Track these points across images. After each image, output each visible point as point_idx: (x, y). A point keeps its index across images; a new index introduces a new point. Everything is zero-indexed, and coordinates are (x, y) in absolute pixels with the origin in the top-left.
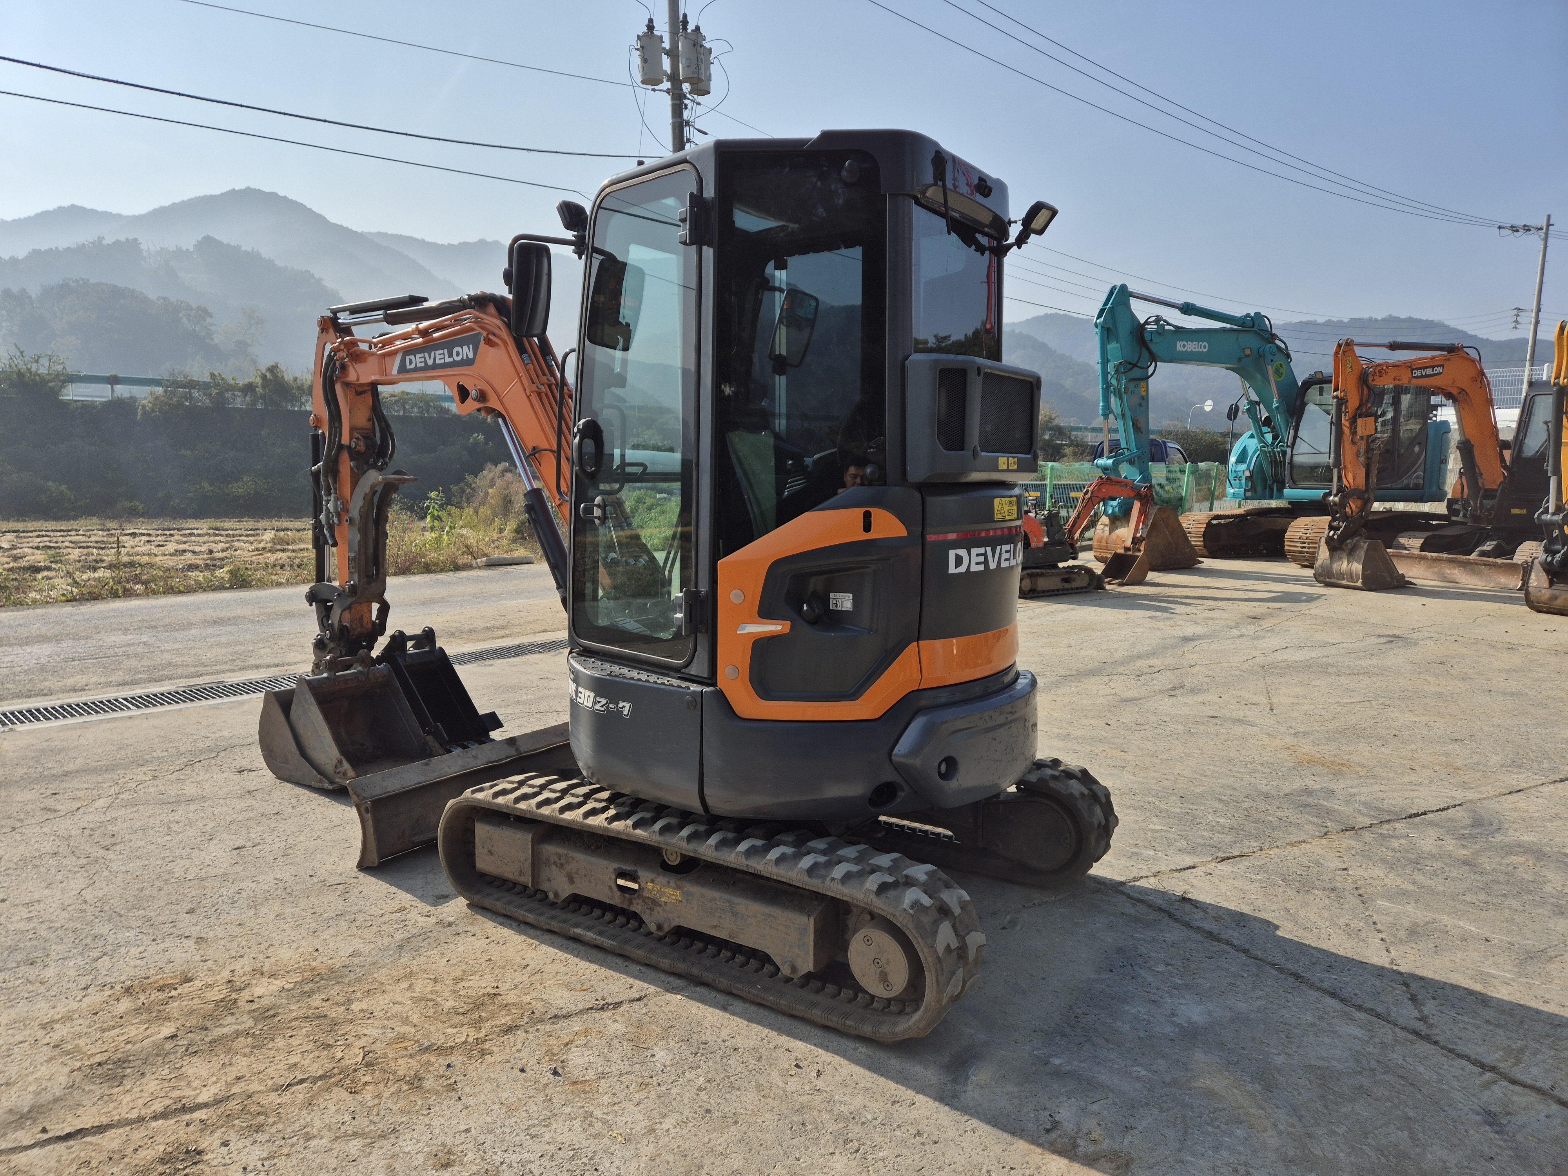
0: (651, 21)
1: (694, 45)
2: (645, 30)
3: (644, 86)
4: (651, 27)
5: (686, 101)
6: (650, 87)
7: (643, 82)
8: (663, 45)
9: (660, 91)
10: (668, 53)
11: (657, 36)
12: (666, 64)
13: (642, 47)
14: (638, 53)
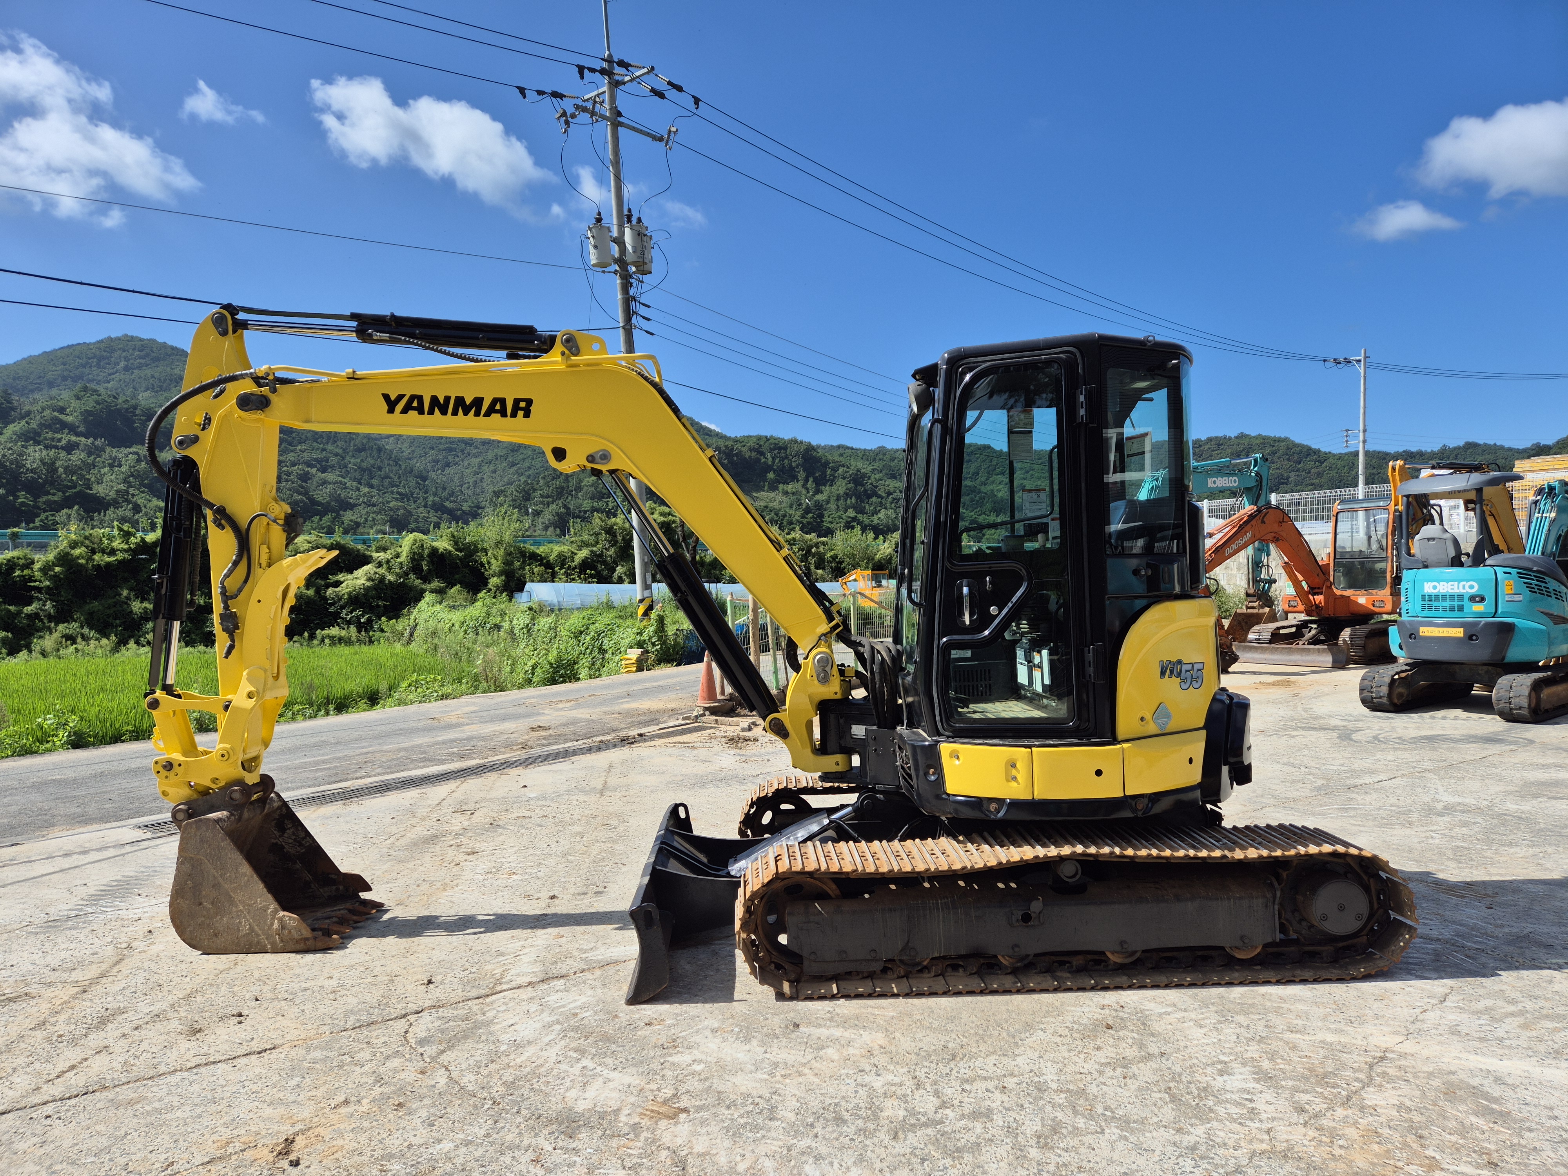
1: (639, 235)
2: (595, 221)
4: (599, 220)
5: (633, 281)
6: (603, 270)
9: (611, 272)
10: (615, 240)
11: (606, 226)
12: (614, 250)
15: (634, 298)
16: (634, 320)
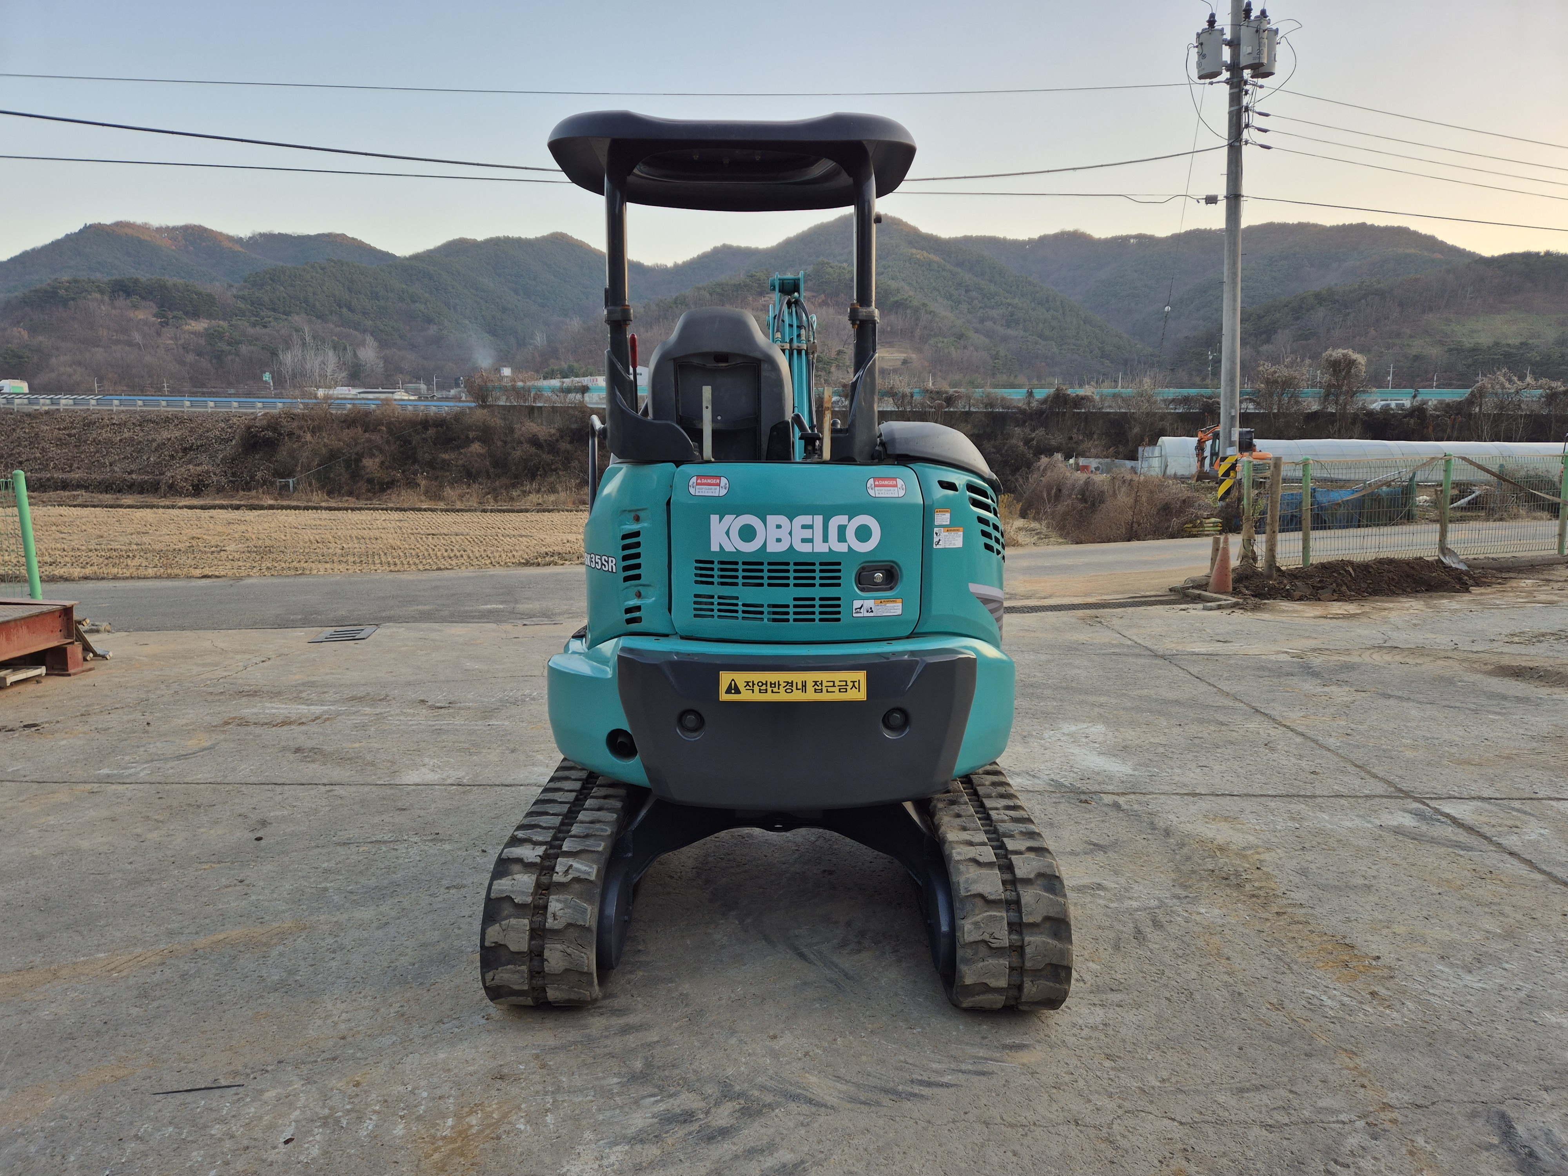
0: (1212, 16)
1: (1257, 31)
2: (1206, 26)
3: (1203, 81)
4: (1212, 22)
5: (1247, 87)
6: (1208, 81)
7: (1200, 78)
8: (1224, 37)
9: (1218, 82)
10: (1229, 43)
11: (1217, 30)
12: (1226, 54)
13: (1202, 44)
14: (1196, 49)
15: (1247, 109)
16: (1245, 135)
